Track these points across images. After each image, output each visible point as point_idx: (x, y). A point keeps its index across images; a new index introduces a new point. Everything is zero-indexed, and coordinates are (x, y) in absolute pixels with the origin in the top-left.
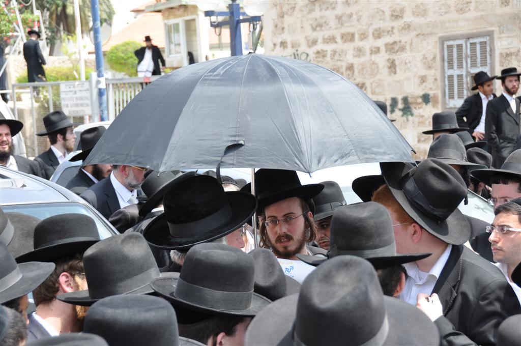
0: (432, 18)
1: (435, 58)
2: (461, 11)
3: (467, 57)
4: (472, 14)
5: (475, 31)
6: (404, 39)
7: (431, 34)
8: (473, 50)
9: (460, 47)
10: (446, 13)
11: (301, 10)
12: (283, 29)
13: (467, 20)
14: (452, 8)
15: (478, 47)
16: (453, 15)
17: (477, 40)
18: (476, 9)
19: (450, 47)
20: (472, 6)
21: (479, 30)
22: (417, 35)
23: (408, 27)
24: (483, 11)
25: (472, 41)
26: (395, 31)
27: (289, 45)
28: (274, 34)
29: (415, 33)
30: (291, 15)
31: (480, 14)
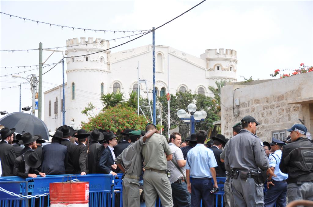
0: (270, 124)
1: (271, 139)
2: (278, 122)
3: (279, 139)
4: (281, 123)
5: (281, 129)
6: (262, 132)
7: (269, 130)
8: (281, 136)
9: (277, 135)
10: (274, 122)
11: (233, 121)
12: (228, 127)
13: (279, 125)
14: (275, 121)
15: (282, 135)
16: (275, 123)
17: (282, 133)
18: (282, 121)
19: (275, 135)
20: (281, 120)
21: (283, 129)
22: (266, 130)
23: (263, 127)
24: (284, 122)
25: (280, 133)
26: (259, 128)
27: (229, 134)
28: (225, 129)
29: (265, 130)
30: (230, 122)
31: (283, 123)
